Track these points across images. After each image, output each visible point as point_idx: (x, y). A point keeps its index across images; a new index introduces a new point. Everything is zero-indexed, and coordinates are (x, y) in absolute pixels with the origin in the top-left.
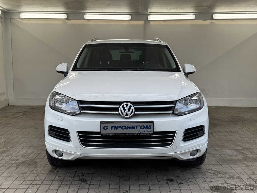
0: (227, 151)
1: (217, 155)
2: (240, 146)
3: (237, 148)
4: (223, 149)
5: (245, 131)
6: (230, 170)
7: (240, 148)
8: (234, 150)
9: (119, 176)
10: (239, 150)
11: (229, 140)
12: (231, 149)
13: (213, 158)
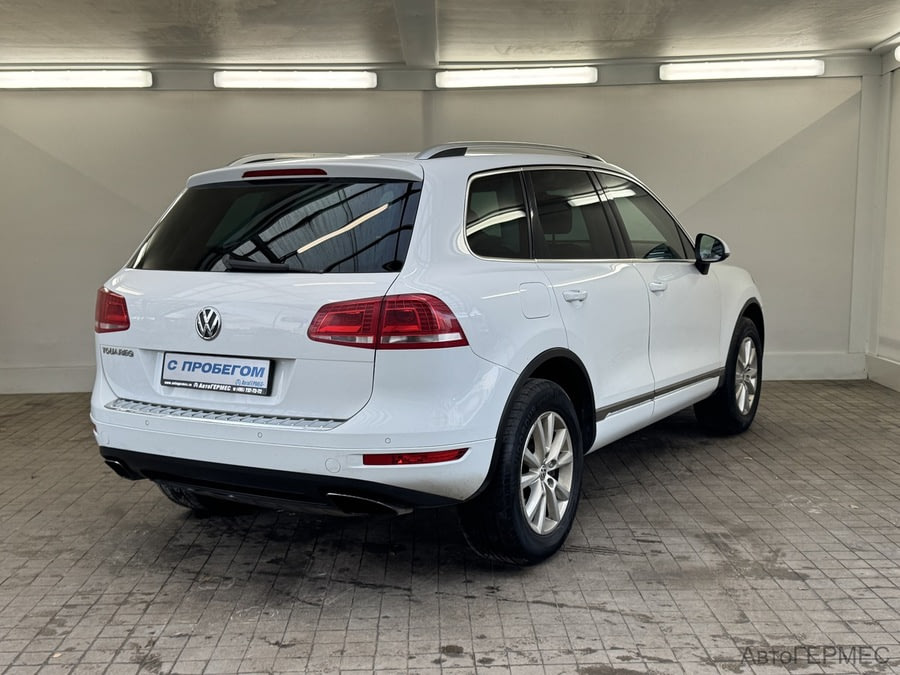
0: (672, 539)
1: (634, 554)
2: (722, 523)
3: (712, 529)
4: (661, 532)
5: (755, 467)
6: (667, 608)
7: (721, 529)
8: (697, 536)
9: (277, 643)
10: (716, 535)
11: (693, 499)
12: (690, 534)
13: (618, 568)
